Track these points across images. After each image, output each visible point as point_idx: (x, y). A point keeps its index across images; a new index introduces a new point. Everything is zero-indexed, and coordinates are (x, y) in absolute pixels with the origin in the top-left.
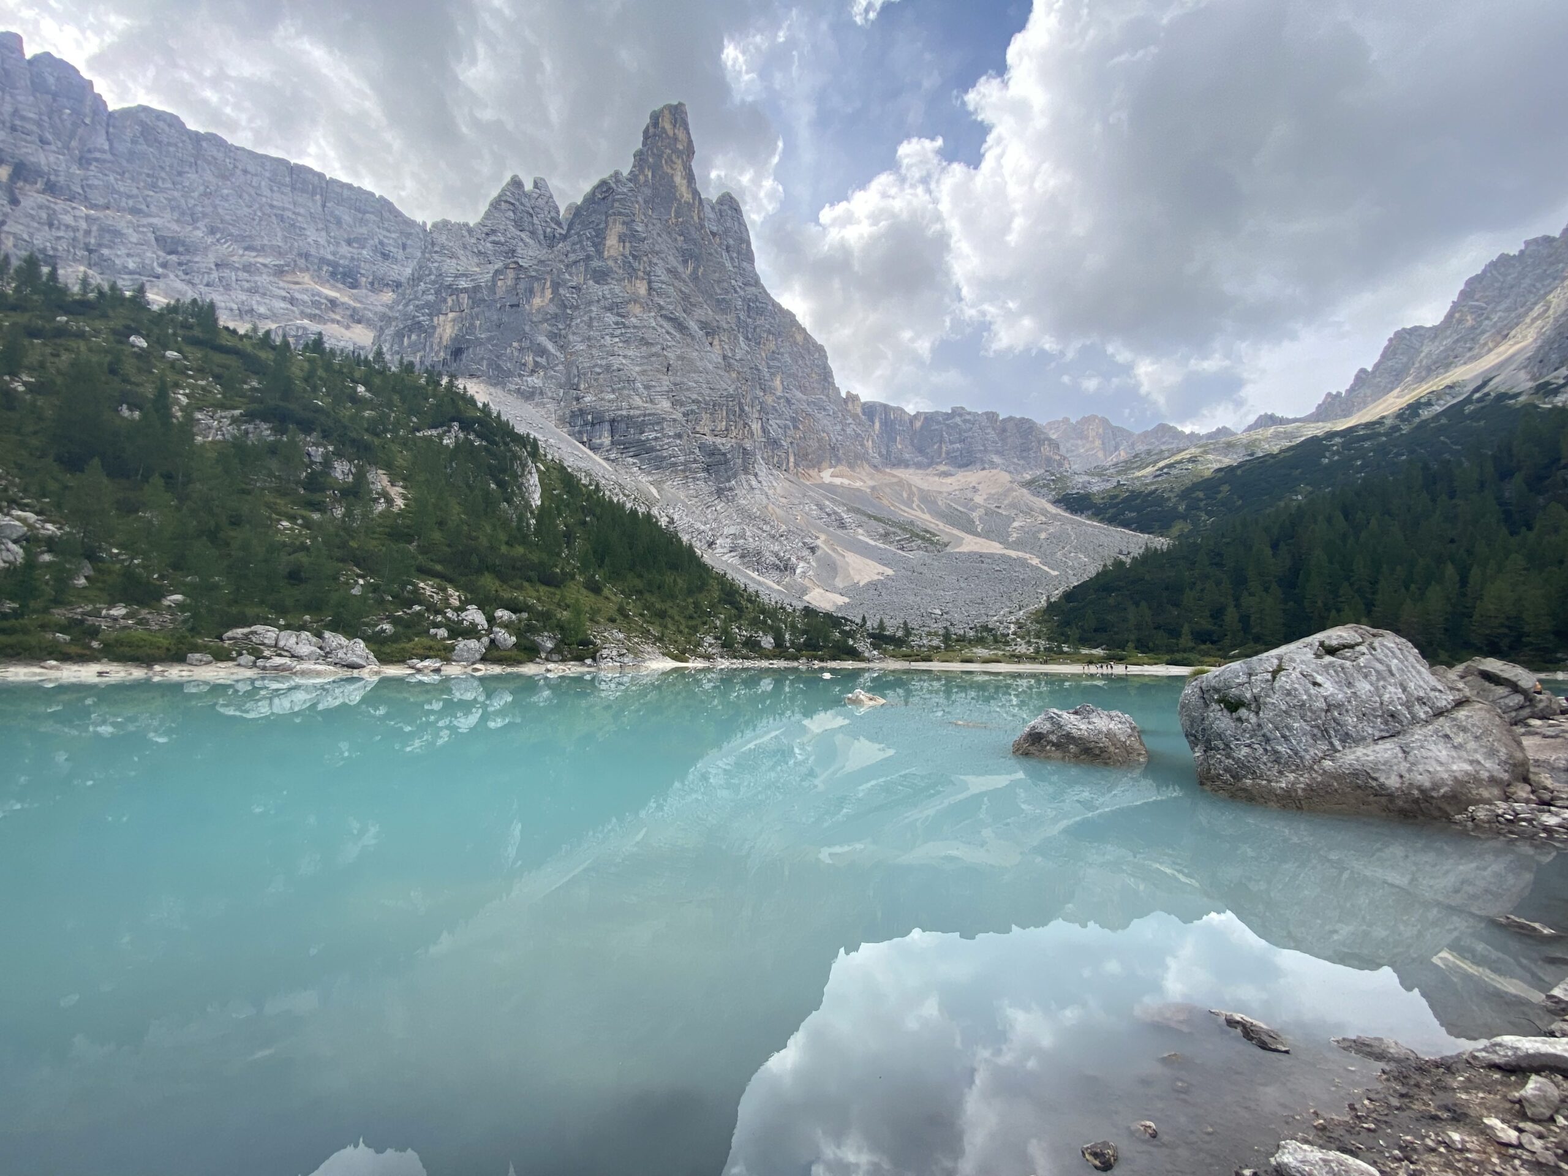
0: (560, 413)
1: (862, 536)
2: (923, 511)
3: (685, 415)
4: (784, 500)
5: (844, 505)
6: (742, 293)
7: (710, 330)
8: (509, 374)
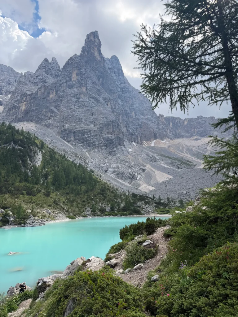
0: (58, 131)
1: (163, 164)
2: (187, 154)
3: (98, 128)
4: (134, 154)
5: (157, 153)
6: (120, 86)
7: (106, 100)
8: (42, 120)
